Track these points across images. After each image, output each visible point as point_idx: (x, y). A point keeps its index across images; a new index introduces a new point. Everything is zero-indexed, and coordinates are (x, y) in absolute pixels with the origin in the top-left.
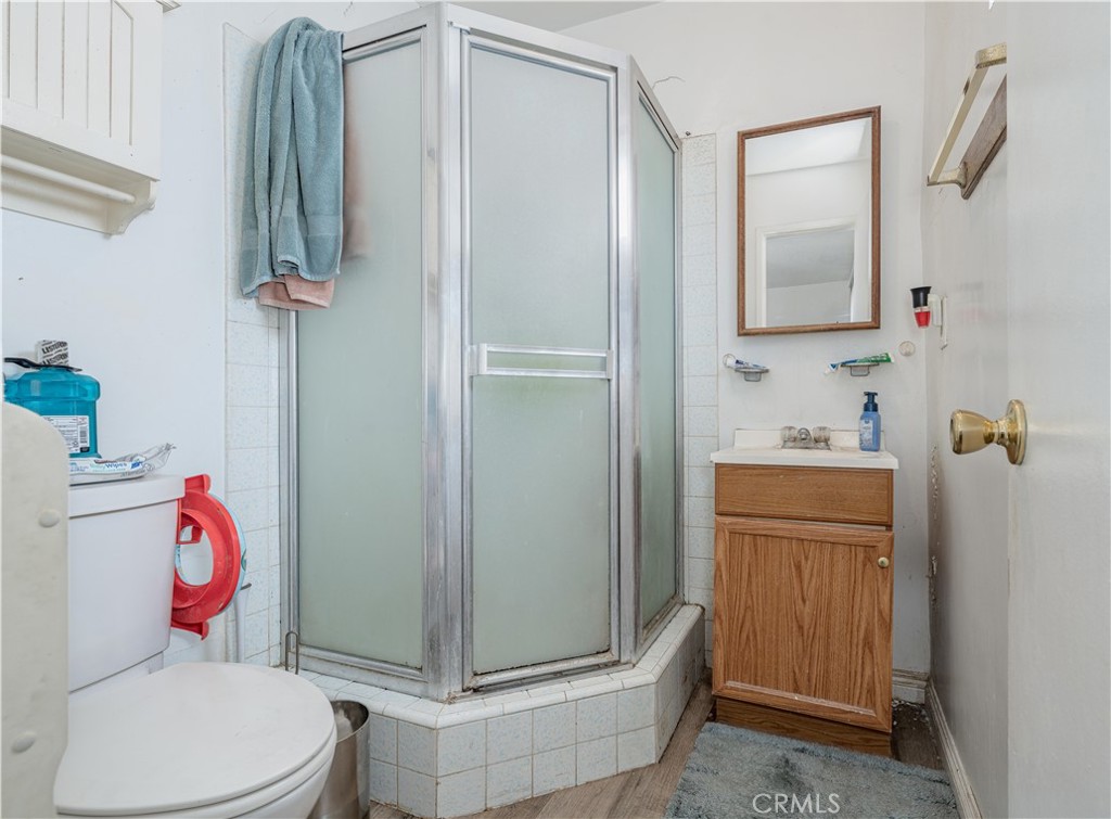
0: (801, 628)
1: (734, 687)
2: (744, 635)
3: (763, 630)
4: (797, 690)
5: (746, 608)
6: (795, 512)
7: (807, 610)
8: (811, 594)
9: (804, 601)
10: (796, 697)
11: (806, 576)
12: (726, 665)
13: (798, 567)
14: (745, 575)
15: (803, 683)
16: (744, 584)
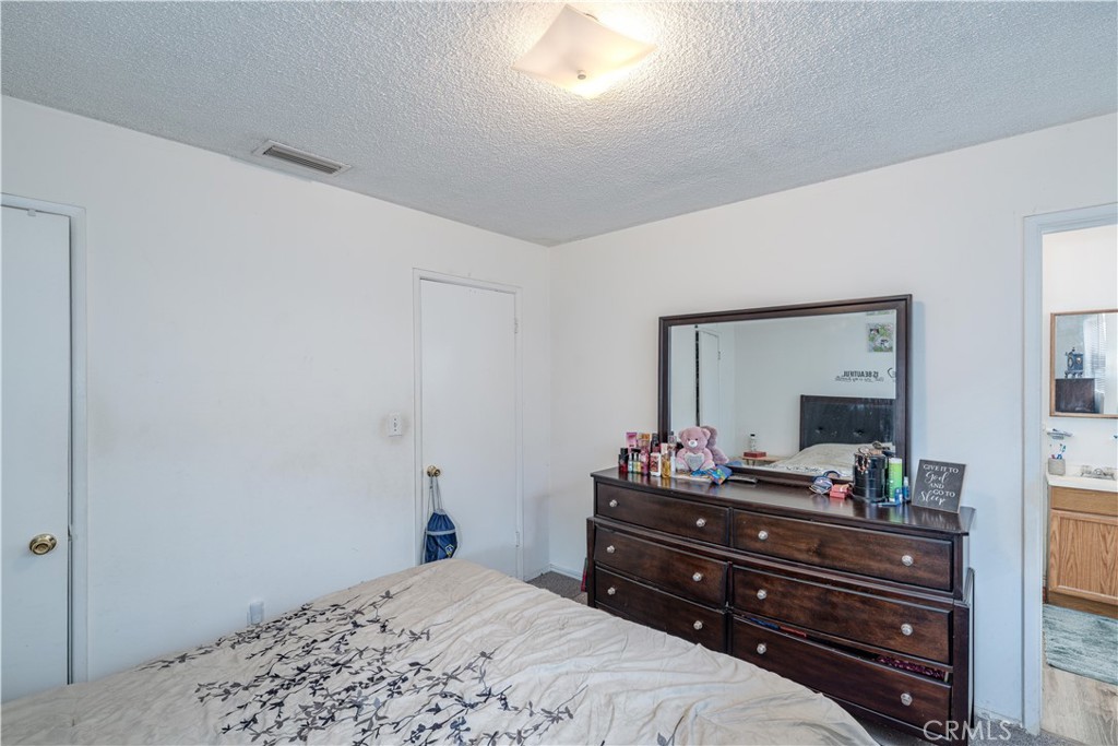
0: (1105, 564)
1: (1064, 588)
2: (1069, 566)
3: (1082, 564)
4: (1102, 592)
5: (1071, 553)
6: (1103, 511)
7: (1109, 557)
8: (1112, 549)
9: (1107, 552)
10: (1103, 595)
11: (1109, 541)
12: (1059, 578)
13: (1104, 537)
14: (1070, 537)
15: (1106, 589)
16: (1070, 541)
